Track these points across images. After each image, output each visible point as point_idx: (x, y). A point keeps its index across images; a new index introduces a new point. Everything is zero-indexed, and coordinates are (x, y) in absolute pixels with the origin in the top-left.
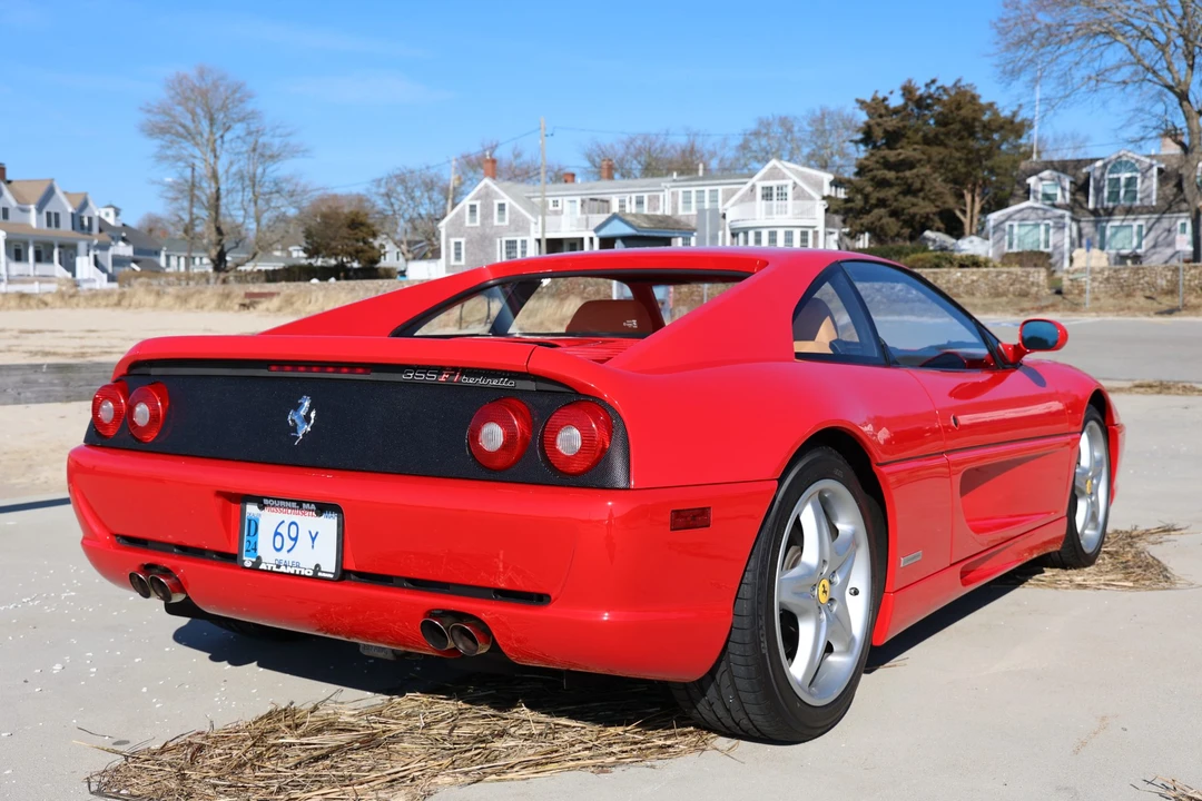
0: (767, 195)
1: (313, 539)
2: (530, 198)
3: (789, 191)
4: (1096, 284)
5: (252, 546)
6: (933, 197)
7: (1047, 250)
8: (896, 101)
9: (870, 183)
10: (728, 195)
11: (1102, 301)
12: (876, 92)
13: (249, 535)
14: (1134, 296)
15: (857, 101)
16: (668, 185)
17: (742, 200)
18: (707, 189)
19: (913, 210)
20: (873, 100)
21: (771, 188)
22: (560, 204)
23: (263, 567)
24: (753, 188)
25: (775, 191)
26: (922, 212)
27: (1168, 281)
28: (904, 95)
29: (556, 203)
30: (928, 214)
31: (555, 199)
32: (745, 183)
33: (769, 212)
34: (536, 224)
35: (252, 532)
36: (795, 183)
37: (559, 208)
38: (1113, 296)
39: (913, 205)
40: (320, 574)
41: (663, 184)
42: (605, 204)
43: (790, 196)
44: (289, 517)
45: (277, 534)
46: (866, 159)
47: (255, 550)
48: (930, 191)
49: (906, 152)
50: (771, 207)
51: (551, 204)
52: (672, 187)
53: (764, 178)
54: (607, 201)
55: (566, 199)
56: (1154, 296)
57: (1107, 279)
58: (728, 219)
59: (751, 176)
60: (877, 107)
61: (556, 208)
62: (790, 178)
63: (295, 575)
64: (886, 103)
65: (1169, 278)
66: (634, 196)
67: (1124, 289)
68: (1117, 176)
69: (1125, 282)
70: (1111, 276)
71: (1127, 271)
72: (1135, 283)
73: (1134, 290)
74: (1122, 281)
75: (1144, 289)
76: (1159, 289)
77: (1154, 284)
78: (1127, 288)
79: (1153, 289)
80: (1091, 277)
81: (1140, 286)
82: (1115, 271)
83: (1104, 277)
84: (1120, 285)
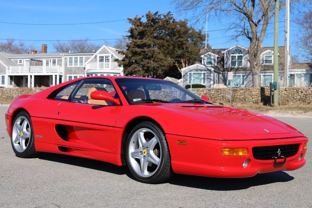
0: (101, 59)
2: (10, 59)
3: (110, 58)
6: (157, 60)
7: (204, 84)
8: (144, 20)
9: (131, 53)
10: (87, 59)
12: (137, 16)
15: (128, 19)
16: (63, 55)
17: (91, 61)
18: (79, 57)
19: (149, 65)
20: (135, 19)
21: (103, 57)
22: (22, 62)
24: (96, 57)
25: (104, 58)
26: (152, 66)
28: (147, 18)
29: (21, 61)
30: (154, 67)
31: (20, 60)
32: (93, 55)
33: (102, 67)
34: (9, 69)
36: (112, 55)
37: (22, 63)
39: (148, 63)
41: (61, 54)
42: (40, 62)
43: (110, 60)
46: (131, 43)
48: (155, 57)
49: (145, 40)
50: (102, 65)
51: (19, 62)
52: (65, 56)
53: (100, 53)
54: (41, 61)
55: (25, 60)
56: (223, 103)
58: (86, 69)
59: (95, 52)
60: (137, 22)
61: (20, 64)
62: (110, 53)
64: (141, 20)
66: (52, 59)
67: (212, 99)
68: (235, 55)
69: (213, 96)
70: (207, 92)
71: (214, 91)
72: (217, 96)
73: (216, 99)
74: (211, 95)
75: (221, 99)
76: (227, 99)
77: (225, 97)
78: (214, 99)
79: (224, 99)
80: (198, 93)
81: (219, 98)
82: (209, 91)
83: (204, 93)
84: (211, 97)
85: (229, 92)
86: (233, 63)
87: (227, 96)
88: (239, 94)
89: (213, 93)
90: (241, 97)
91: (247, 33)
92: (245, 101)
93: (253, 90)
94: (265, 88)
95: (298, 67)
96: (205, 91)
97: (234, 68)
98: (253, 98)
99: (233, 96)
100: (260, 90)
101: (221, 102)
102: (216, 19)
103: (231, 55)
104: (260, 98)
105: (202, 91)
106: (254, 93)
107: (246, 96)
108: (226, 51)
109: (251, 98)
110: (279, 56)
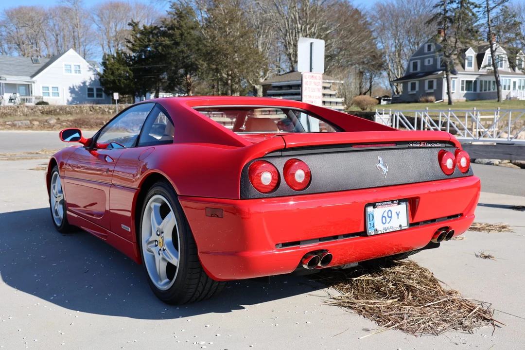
1: (398, 215)
5: (372, 225)
13: (370, 221)
23: (379, 232)
35: (371, 219)
40: (403, 228)
44: (387, 208)
45: (383, 217)
47: (374, 226)
63: (393, 232)
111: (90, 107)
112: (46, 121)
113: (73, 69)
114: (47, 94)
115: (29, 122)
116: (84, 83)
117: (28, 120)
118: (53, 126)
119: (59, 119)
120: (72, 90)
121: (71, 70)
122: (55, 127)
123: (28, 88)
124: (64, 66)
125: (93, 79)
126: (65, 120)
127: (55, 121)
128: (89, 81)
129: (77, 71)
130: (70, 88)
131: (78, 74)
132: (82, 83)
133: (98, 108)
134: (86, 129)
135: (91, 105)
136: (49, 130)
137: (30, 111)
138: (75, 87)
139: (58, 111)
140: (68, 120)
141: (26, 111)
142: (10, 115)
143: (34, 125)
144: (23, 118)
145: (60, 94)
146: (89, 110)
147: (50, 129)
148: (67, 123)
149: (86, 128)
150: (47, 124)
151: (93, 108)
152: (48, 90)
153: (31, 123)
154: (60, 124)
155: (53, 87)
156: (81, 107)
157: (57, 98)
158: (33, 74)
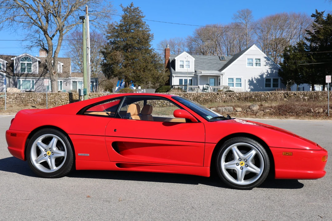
4: (11, 100)
11: (14, 107)
14: (28, 106)
27: (42, 100)
38: (18, 105)
56: (35, 106)
57: (16, 98)
65: (42, 98)
67: (23, 102)
68: (24, 62)
69: (24, 99)
70: (18, 96)
71: (25, 95)
72: (28, 100)
73: (28, 103)
74: (22, 99)
75: (32, 103)
76: (38, 102)
77: (36, 101)
78: (25, 102)
79: (36, 103)
80: (8, 97)
81: (30, 101)
82: (19, 95)
83: (15, 97)
84: (22, 101)
85: (40, 96)
86: (23, 69)
87: (38, 99)
88: (49, 98)
89: (23, 97)
90: (51, 101)
91: (42, 45)
92: (55, 104)
93: (62, 95)
94: (73, 93)
95: (76, 75)
96: (16, 95)
97: (23, 74)
98: (62, 102)
99: (44, 99)
100: (68, 95)
101: (33, 105)
102: (12, 29)
103: (21, 62)
104: (69, 102)
105: (12, 95)
106: (63, 97)
107: (56, 100)
108: (16, 58)
109: (61, 102)
110: (63, 66)
111: (284, 94)
112: (249, 107)
113: (254, 62)
114: (232, 85)
115: (232, 108)
116: (261, 76)
117: (231, 106)
118: (256, 113)
119: (261, 105)
120: (251, 83)
121: (252, 63)
122: (258, 114)
123: (217, 79)
124: (247, 60)
125: (269, 72)
126: (268, 107)
127: (258, 107)
128: (266, 74)
129: (258, 64)
130: (249, 81)
131: (258, 67)
132: (260, 76)
133: (292, 94)
134: (293, 117)
135: (286, 92)
136: (253, 118)
137: (228, 97)
138: (254, 80)
139: (253, 97)
140: (271, 107)
141: (224, 98)
142: (211, 101)
143: (237, 111)
144: (224, 104)
145: (243, 85)
146: (283, 97)
147: (254, 116)
148: (270, 110)
149: (291, 116)
150: (250, 110)
151: (287, 95)
152: (233, 82)
153: (234, 109)
154: (263, 111)
155: (236, 79)
156: (275, 93)
157: (240, 88)
158: (220, 68)
